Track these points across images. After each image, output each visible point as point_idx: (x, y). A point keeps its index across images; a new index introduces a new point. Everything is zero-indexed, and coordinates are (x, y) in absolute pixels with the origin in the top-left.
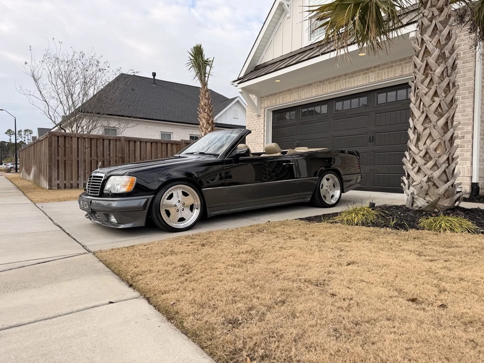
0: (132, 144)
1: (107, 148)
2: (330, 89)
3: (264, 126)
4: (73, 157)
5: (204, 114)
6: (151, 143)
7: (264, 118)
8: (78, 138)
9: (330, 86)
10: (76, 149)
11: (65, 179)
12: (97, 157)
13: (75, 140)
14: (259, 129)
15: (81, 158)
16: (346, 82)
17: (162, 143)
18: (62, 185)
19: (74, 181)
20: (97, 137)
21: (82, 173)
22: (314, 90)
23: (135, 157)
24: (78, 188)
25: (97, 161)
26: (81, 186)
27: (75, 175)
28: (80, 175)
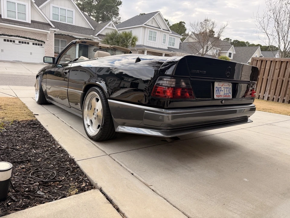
4: (265, 76)
8: (271, 61)
10: (268, 70)
12: (284, 77)
13: (269, 63)
15: (270, 78)
19: (261, 94)
20: (287, 60)
21: (269, 88)
25: (283, 81)
26: (266, 98)
27: (263, 90)
28: (266, 90)
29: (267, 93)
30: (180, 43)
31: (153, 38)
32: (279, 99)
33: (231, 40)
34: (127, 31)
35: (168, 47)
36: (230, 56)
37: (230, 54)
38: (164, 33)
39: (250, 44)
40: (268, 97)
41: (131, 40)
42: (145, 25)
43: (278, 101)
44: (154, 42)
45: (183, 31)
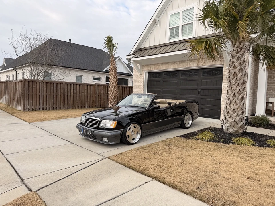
0: (69, 85)
1: (55, 88)
2: (180, 66)
3: (144, 80)
4: (37, 93)
5: (113, 72)
6: (79, 85)
7: (144, 76)
8: (40, 82)
9: (180, 65)
10: (39, 88)
11: (32, 105)
12: (50, 93)
13: (38, 83)
14: (141, 81)
15: (41, 93)
16: (188, 64)
17: (85, 85)
18: (30, 109)
19: (37, 106)
20: (50, 82)
21: (42, 102)
22: (171, 66)
23: (70, 93)
24: (39, 110)
26: (41, 109)
27: (38, 103)
29: (41, 105)
32: (50, 108)
40: (43, 108)
43: (50, 109)
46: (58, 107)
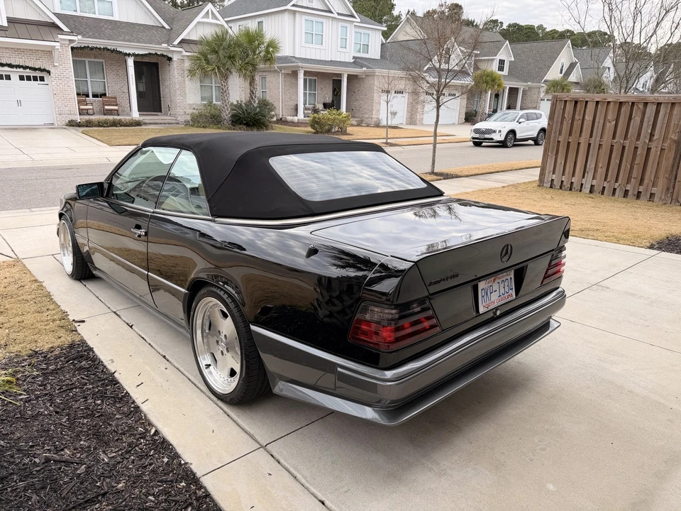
1: (648, 122)
4: (583, 137)
8: (598, 102)
10: (591, 123)
11: (564, 174)
12: (626, 139)
13: (591, 107)
15: (595, 141)
18: (557, 183)
19: (576, 178)
20: (633, 101)
21: (593, 166)
25: (624, 147)
26: (587, 189)
27: (580, 168)
28: (587, 170)
29: (589, 175)
30: (382, 44)
31: (315, 37)
32: (615, 189)
33: (501, 23)
34: (252, 26)
35: (354, 58)
36: (501, 69)
37: (502, 62)
38: (340, 24)
39: (548, 30)
40: (592, 186)
41: (263, 47)
42: (293, 5)
43: (614, 194)
44: (320, 46)
45: (387, 10)
46: (647, 190)
